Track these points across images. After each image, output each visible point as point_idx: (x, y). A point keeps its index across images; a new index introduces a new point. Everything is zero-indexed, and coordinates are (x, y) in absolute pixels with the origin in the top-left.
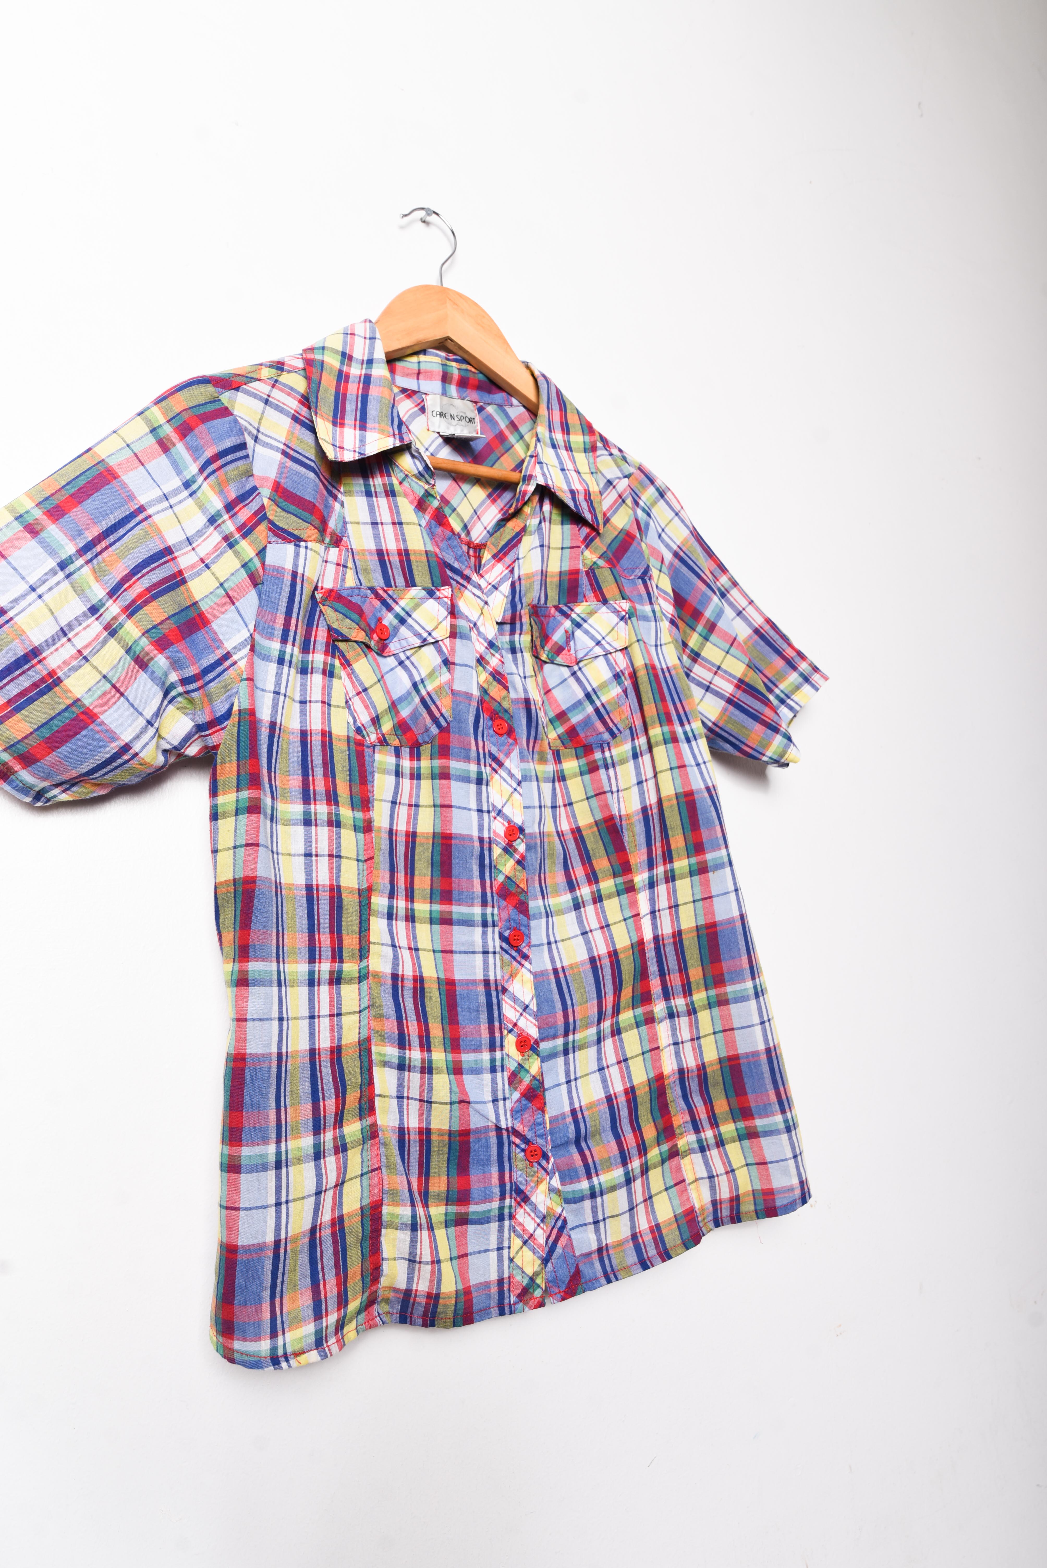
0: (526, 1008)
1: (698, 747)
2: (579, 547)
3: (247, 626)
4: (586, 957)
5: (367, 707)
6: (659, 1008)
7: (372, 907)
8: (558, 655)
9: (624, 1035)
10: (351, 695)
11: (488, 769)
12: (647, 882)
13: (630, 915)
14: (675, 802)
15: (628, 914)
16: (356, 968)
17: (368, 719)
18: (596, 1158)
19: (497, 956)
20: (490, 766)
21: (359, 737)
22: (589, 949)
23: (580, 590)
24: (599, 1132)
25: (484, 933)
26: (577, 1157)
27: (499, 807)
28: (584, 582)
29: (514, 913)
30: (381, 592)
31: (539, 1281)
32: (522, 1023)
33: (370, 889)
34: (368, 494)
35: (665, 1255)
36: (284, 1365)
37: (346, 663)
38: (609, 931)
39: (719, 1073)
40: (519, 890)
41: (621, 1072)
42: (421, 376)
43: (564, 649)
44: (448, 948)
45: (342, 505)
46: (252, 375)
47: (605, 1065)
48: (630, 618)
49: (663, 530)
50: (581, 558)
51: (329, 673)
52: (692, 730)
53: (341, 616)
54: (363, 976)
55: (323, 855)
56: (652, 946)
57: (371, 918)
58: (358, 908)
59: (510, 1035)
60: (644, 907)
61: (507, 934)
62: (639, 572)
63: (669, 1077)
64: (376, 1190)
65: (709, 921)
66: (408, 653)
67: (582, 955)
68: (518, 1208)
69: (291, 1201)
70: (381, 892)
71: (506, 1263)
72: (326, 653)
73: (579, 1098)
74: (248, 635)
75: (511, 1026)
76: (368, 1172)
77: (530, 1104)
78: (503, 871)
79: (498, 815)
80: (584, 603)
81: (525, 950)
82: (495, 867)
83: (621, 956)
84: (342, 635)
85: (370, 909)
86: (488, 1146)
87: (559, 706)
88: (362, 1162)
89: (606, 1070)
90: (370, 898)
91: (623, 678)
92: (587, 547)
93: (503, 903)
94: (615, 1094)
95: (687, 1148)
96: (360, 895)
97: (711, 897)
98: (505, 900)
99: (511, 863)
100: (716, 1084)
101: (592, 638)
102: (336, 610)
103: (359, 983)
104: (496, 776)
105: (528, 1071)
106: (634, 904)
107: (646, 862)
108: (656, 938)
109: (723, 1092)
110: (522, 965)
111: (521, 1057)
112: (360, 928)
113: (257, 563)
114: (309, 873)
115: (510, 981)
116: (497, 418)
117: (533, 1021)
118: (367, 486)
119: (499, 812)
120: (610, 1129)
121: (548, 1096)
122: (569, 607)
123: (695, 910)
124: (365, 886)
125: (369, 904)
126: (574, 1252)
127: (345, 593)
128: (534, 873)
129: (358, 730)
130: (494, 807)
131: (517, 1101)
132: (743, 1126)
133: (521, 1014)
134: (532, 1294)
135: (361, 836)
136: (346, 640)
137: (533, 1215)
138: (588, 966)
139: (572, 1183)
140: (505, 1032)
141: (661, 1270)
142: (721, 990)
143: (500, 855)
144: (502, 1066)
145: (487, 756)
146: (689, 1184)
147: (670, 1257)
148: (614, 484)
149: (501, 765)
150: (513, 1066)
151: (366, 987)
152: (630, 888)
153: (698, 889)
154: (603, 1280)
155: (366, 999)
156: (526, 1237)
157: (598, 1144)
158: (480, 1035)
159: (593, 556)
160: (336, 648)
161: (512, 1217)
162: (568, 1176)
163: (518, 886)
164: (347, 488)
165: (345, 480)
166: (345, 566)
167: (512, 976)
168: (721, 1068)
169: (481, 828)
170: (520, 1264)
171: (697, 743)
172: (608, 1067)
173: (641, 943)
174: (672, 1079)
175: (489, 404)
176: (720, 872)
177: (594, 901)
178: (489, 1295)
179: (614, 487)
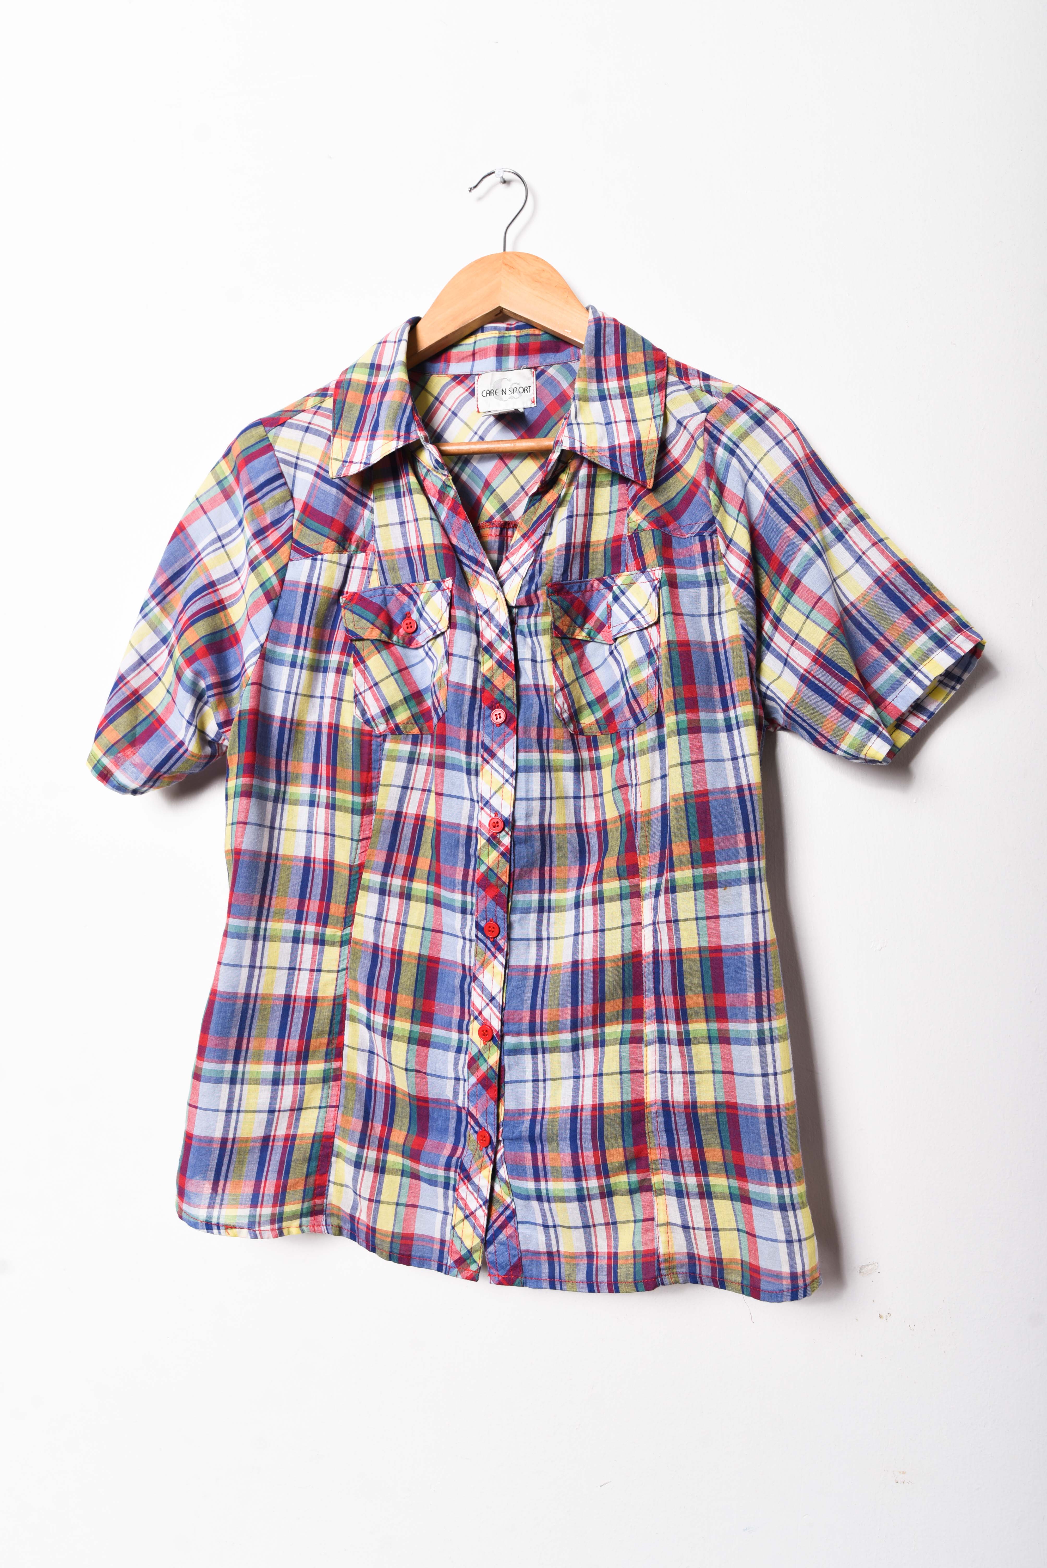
0: (492, 999)
1: (740, 736)
2: (626, 509)
3: (257, 638)
4: (570, 959)
5: (377, 700)
6: (650, 1029)
7: (362, 882)
8: (599, 633)
9: (606, 1048)
10: (362, 690)
11: (480, 759)
12: (654, 889)
13: (630, 922)
14: (682, 802)
15: (629, 920)
16: (339, 933)
17: (378, 711)
18: (548, 1165)
19: (473, 944)
20: (482, 756)
21: (367, 728)
22: (575, 952)
23: (622, 558)
24: (554, 1138)
25: (464, 920)
26: (528, 1156)
27: (488, 798)
28: (627, 550)
29: (491, 903)
30: (407, 588)
31: (477, 1256)
32: (487, 1013)
33: (362, 867)
34: (398, 495)
35: (614, 1287)
37: (360, 660)
38: (603, 936)
39: (714, 1117)
40: (499, 882)
41: (594, 1086)
42: (477, 356)
43: (605, 626)
44: (438, 928)
45: (372, 511)
46: (299, 408)
47: (582, 1074)
48: (660, 587)
49: (756, 467)
50: (626, 521)
51: (342, 670)
52: (736, 717)
53: (356, 617)
54: (345, 941)
55: (320, 833)
56: (651, 959)
57: (360, 892)
58: (347, 882)
59: (475, 1022)
60: (647, 917)
61: (483, 924)
62: (697, 528)
63: (651, 1106)
64: (331, 1124)
65: (714, 944)
66: (430, 644)
67: (567, 958)
68: (461, 1183)
69: (243, 1111)
70: (374, 870)
71: (449, 1228)
72: (342, 653)
73: (544, 1099)
74: (258, 645)
75: (476, 1013)
76: (326, 1107)
77: (484, 1092)
78: (486, 861)
79: (485, 805)
80: (626, 573)
81: (502, 943)
82: (479, 857)
83: (608, 966)
84: (356, 635)
85: (360, 883)
86: (447, 1119)
87: (601, 688)
88: (322, 1098)
89: (581, 1079)
90: (361, 874)
91: (655, 656)
92: (633, 508)
93: (482, 893)
94: (582, 1106)
95: (662, 1186)
96: (351, 871)
97: (718, 917)
98: (484, 890)
99: (494, 854)
100: (710, 1129)
101: (627, 612)
102: (353, 612)
103: (341, 946)
104: (487, 767)
105: (486, 1060)
106: (637, 911)
107: (657, 866)
108: (656, 953)
109: (719, 1141)
110: (495, 957)
111: (482, 1045)
112: (348, 899)
113: (275, 581)
114: (308, 847)
115: (482, 970)
116: (559, 378)
117: (497, 1013)
118: (397, 487)
119: (487, 803)
120: (568, 1140)
121: (508, 1089)
122: (612, 579)
123: (698, 929)
124: (357, 863)
125: (360, 878)
126: (519, 1245)
127: (366, 595)
128: (531, 866)
129: (367, 722)
130: (482, 797)
131: (473, 1085)
132: (737, 1185)
133: (488, 1004)
134: (469, 1266)
135: (358, 819)
136: (361, 639)
137: (476, 1195)
138: (569, 970)
139: (518, 1179)
140: (472, 1018)
141: (603, 1300)
142: (723, 1026)
143: (484, 846)
144: (467, 1049)
145: (480, 746)
146: (658, 1226)
147: (617, 1291)
148: (684, 424)
149: (493, 755)
150: (473, 1051)
151: (347, 952)
152: (635, 894)
153: (702, 906)
154: (546, 1283)
155: (346, 961)
156: (468, 1213)
157: (553, 1151)
158: (452, 1014)
159: (639, 517)
160: (354, 648)
161: (455, 1189)
162: (517, 1171)
163: (499, 878)
164: (378, 494)
165: (376, 487)
166: (371, 569)
167: (483, 965)
168: (717, 1113)
169: (471, 818)
170: (460, 1234)
171: (739, 732)
172: (584, 1077)
173: (637, 955)
174: (653, 1109)
175: (551, 365)
176: (733, 890)
177: (595, 902)
178: (432, 1249)
179: (685, 427)
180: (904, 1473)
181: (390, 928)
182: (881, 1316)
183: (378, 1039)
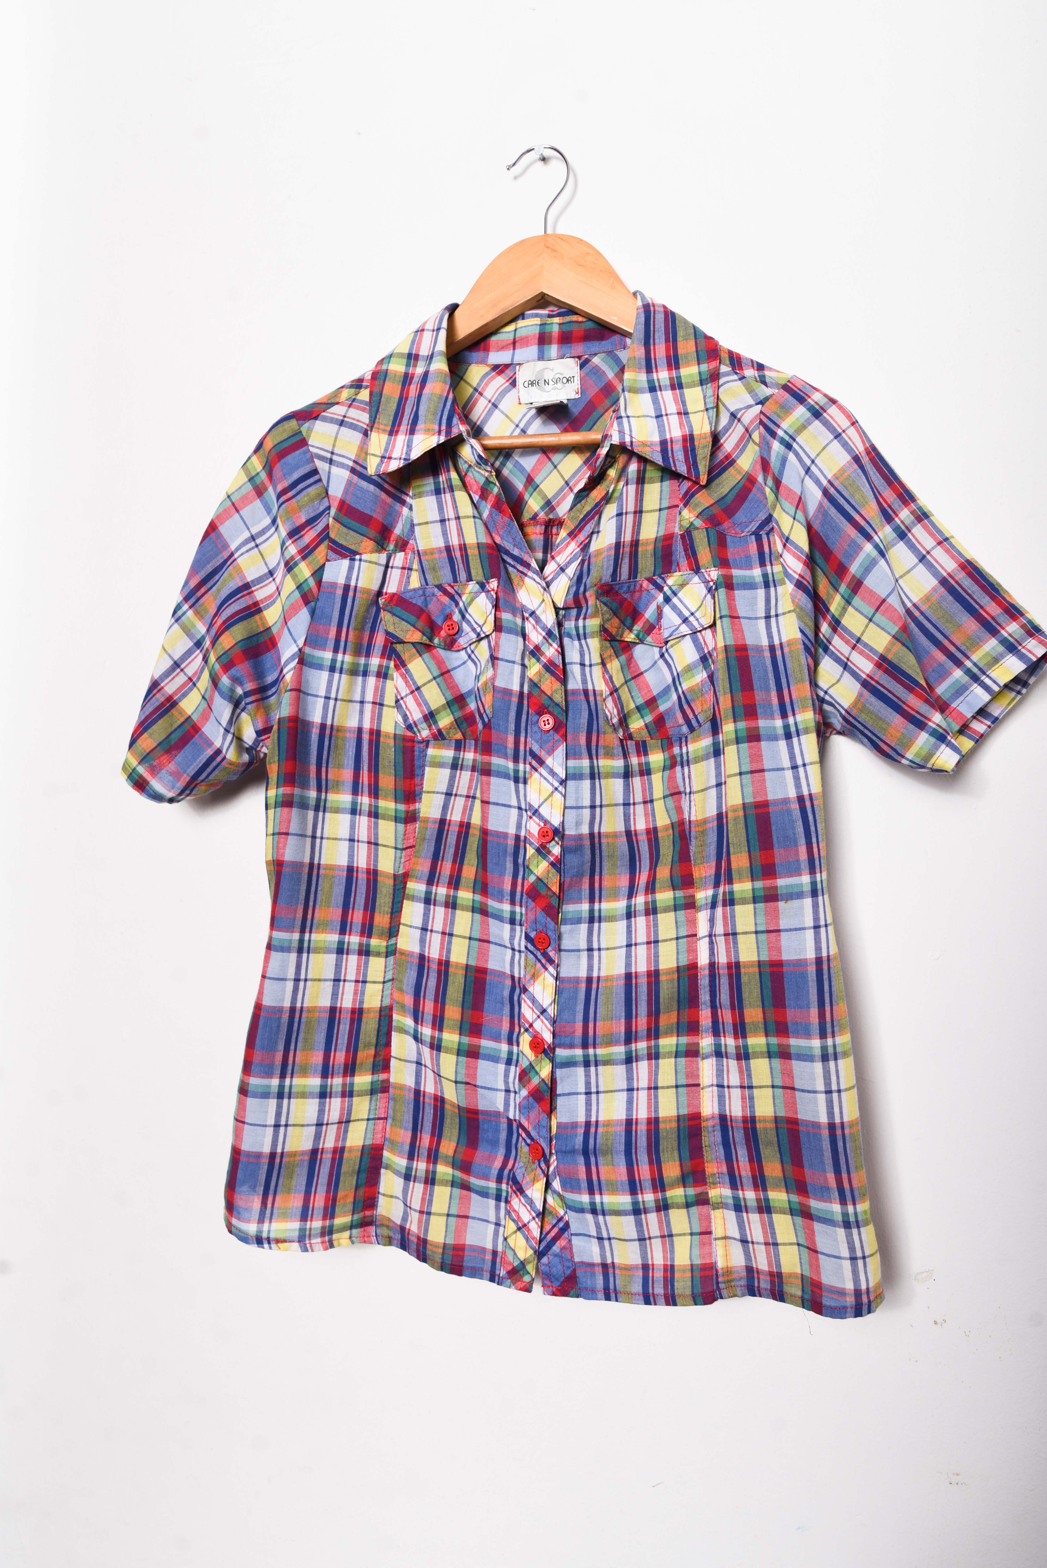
0: (544, 1011)
2: (677, 506)
3: (295, 642)
4: (623, 971)
5: (419, 705)
6: (706, 1042)
7: (407, 892)
8: (648, 635)
9: (661, 1061)
10: (403, 695)
11: (528, 766)
12: (710, 900)
13: (685, 934)
14: (741, 813)
15: (683, 932)
16: (384, 944)
17: (420, 716)
18: (602, 1178)
19: (523, 955)
20: (530, 764)
21: (409, 734)
22: (628, 964)
23: (674, 558)
24: (609, 1152)
25: (513, 931)
26: (582, 1169)
27: (536, 807)
28: (679, 549)
29: (541, 915)
30: (449, 589)
31: (530, 1268)
32: (538, 1025)
33: (406, 876)
34: (438, 492)
35: (671, 1300)
36: (266, 1245)
37: (401, 664)
38: (656, 948)
39: (774, 1132)
40: (550, 893)
41: (649, 1099)
42: (517, 345)
43: (655, 627)
44: (485, 938)
45: (411, 508)
46: (333, 401)
47: (635, 1087)
48: (716, 589)
49: (813, 462)
50: (678, 519)
51: (382, 674)
53: (397, 620)
54: (391, 952)
55: (363, 842)
56: (707, 972)
57: (405, 901)
58: (391, 891)
59: (526, 1034)
60: (703, 929)
61: (533, 935)
62: (753, 526)
63: (707, 1120)
64: (379, 1136)
65: (775, 958)
66: (473, 647)
67: (620, 970)
68: (514, 1195)
69: (290, 1125)
70: (418, 880)
71: (501, 1239)
72: (383, 656)
73: (598, 1112)
74: (296, 649)
75: (527, 1026)
76: (374, 1119)
77: (536, 1105)
78: (535, 871)
79: (534, 814)
80: (677, 574)
81: (552, 954)
82: (528, 867)
83: (663, 978)
84: (397, 638)
85: (404, 892)
86: (497, 1131)
87: (650, 691)
88: (370, 1110)
89: (635, 1092)
90: (405, 883)
91: (710, 660)
92: (685, 505)
93: (531, 904)
94: (637, 1119)
95: (719, 1200)
96: (395, 880)
97: (779, 931)
98: (534, 901)
99: (544, 865)
100: (769, 1143)
101: (680, 614)
102: (394, 614)
103: (386, 957)
104: (536, 775)
105: (537, 1073)
106: (692, 922)
107: (713, 877)
108: (712, 965)
109: (778, 1156)
110: (546, 969)
111: (534, 1058)
112: (392, 909)
113: (312, 583)
114: (351, 856)
115: (532, 982)
116: (604, 367)
117: (549, 1026)
118: (437, 484)
119: (536, 812)
120: (623, 1153)
121: (560, 1102)
122: (663, 579)
123: (757, 942)
124: (401, 872)
125: (404, 888)
126: (572, 1257)
127: (407, 596)
128: (580, 875)
129: (409, 727)
130: (530, 805)
131: (525, 1098)
132: (797, 1200)
133: (539, 1017)
134: (522, 1277)
135: (401, 827)
136: (402, 642)
137: (529, 1208)
138: (622, 982)
139: (572, 1192)
140: (522, 1030)
141: (661, 1312)
142: (784, 1041)
143: (533, 855)
144: (517, 1061)
145: (528, 754)
146: (716, 1239)
147: (675, 1304)
148: (738, 416)
149: (541, 762)
150: (524, 1064)
151: (392, 962)
152: (690, 905)
153: (761, 919)
154: (601, 1295)
155: (391, 972)
156: (520, 1225)
157: (608, 1165)
158: (501, 1026)
159: (692, 515)
160: (394, 651)
161: (507, 1202)
162: (570, 1184)
163: (549, 889)
164: (418, 491)
165: (415, 483)
166: (410, 569)
167: (534, 977)
168: (777, 1127)
169: (519, 826)
170: (512, 1245)
172: (638, 1089)
173: (693, 967)
174: (710, 1123)
175: (596, 354)
176: (795, 903)
177: (647, 913)
178: (484, 1260)
179: (739, 420)
180: (958, 1474)
181: (436, 939)
182: (936, 1323)
183: (426, 1051)
